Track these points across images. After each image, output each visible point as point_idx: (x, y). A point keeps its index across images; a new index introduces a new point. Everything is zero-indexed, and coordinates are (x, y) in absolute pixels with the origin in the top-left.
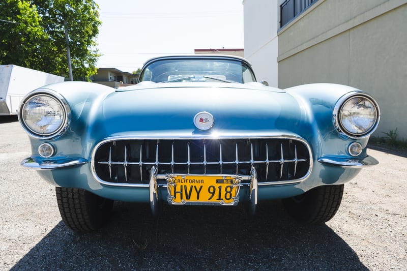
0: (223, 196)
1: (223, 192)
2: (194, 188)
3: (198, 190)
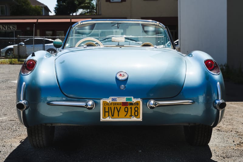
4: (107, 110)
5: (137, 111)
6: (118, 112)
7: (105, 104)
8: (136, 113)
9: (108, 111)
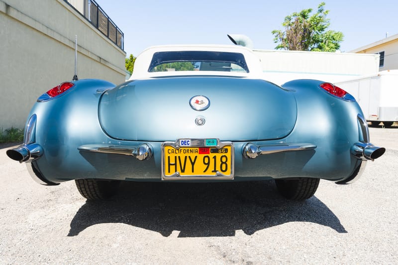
4: (172, 162)
5: (225, 163)
6: (193, 164)
7: (170, 151)
8: (224, 166)
9: (174, 163)
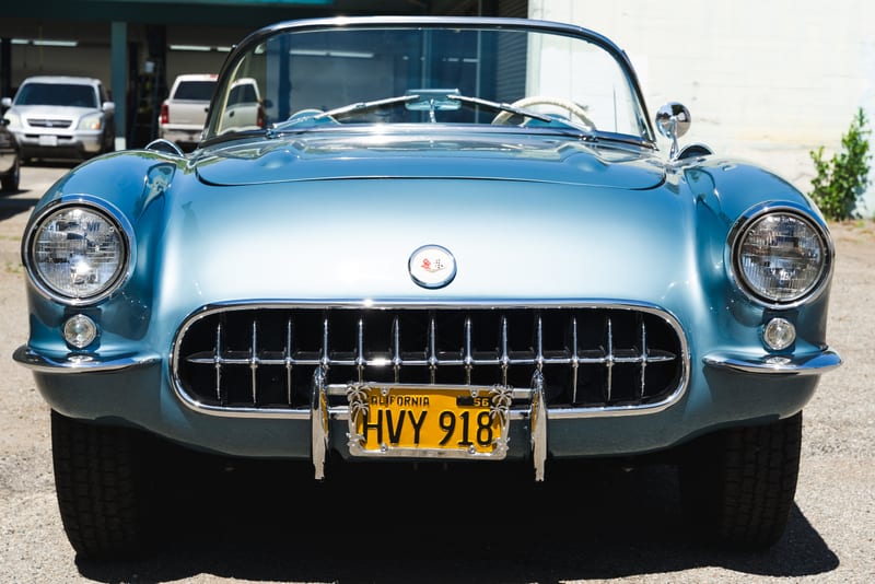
0: (472, 437)
1: (473, 427)
2: (407, 416)
3: (417, 422)
